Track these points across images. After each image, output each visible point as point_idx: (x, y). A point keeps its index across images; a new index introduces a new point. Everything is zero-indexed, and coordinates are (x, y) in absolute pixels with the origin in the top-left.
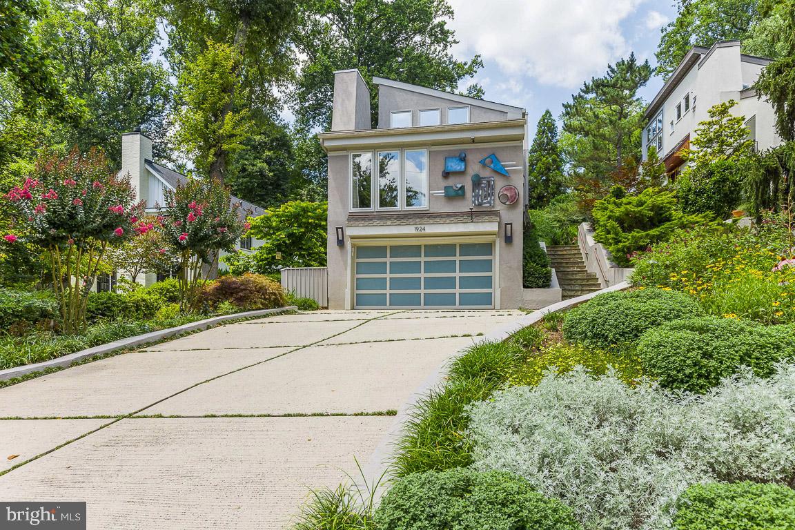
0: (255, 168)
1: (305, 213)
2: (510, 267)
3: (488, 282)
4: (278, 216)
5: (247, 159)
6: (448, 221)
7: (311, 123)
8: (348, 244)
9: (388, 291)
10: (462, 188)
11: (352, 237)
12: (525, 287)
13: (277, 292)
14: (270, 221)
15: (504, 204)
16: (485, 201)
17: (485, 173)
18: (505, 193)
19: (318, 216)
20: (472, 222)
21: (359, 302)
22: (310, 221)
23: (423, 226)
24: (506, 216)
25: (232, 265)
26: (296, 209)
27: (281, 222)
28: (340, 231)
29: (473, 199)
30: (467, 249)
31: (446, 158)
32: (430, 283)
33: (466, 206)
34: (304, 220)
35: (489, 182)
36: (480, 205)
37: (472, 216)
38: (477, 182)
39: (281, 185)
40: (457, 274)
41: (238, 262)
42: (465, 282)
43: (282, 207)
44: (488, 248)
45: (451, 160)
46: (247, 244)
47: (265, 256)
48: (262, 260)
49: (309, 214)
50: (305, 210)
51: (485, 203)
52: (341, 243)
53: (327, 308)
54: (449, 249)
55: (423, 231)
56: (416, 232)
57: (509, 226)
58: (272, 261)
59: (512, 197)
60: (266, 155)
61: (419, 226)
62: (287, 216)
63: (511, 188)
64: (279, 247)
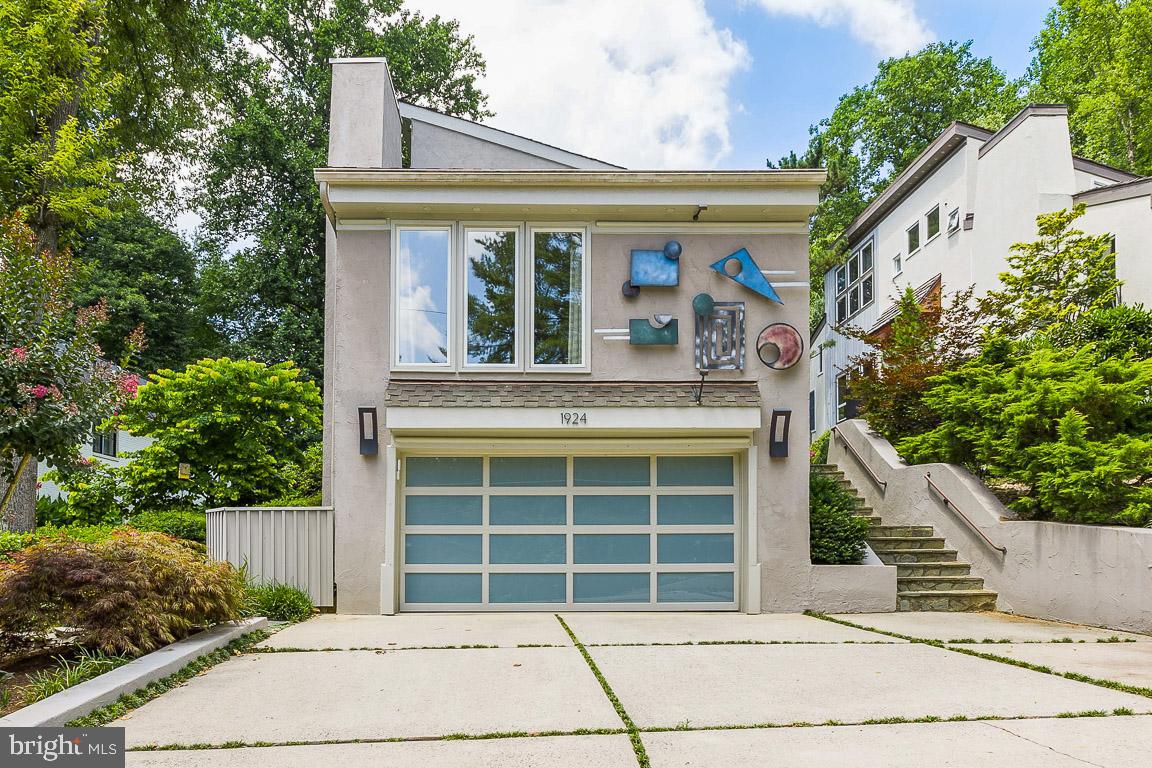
0: (122, 303)
1: (241, 383)
2: (782, 515)
3: (723, 548)
4: (179, 387)
5: (105, 286)
6: (642, 402)
7: (231, 230)
8: (389, 450)
9: (486, 568)
10: (672, 325)
11: (399, 435)
12: (816, 561)
13: (219, 590)
14: (163, 396)
15: (769, 365)
16: (724, 359)
17: (725, 293)
18: (772, 340)
19: (270, 390)
20: (700, 405)
21: (413, 593)
22: (254, 399)
23: (581, 412)
24: (773, 394)
25: (72, 489)
26: (223, 373)
27: (186, 399)
28: (368, 417)
29: (698, 352)
30: (676, 469)
31: (632, 251)
32: (589, 548)
33: (682, 367)
34: (239, 397)
35: (732, 314)
36: (713, 366)
37: (700, 392)
38: (705, 314)
39: (173, 338)
40: (654, 529)
41: (88, 482)
42: (672, 548)
43: (191, 370)
44: (724, 468)
45: (644, 256)
46: (107, 444)
47: (152, 471)
48: (144, 481)
49: (253, 385)
50: (241, 377)
51: (724, 364)
52: (369, 448)
53: (332, 610)
54: (632, 469)
55: (581, 425)
56: (565, 425)
57: (781, 419)
58: (170, 482)
59: (787, 350)
60: (146, 280)
61: (572, 411)
62: (200, 388)
63: (786, 331)
64: (182, 454)
